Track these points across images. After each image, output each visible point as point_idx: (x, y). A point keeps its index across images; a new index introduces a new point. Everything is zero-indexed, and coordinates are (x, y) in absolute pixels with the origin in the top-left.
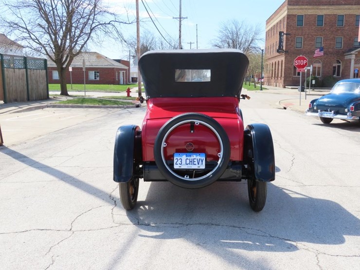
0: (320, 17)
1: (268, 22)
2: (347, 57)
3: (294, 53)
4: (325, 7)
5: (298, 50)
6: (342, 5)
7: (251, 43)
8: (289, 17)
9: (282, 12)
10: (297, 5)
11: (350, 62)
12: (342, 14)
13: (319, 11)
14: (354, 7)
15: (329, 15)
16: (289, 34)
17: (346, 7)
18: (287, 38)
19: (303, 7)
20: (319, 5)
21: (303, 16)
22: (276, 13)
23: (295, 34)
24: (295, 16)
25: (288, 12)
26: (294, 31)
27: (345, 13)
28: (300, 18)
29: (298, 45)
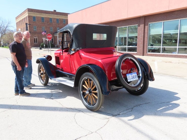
0: (43, 18)
1: (17, 18)
2: (55, 35)
3: (33, 33)
4: (44, 14)
5: (35, 32)
6: (51, 14)
7: (6, 28)
8: (29, 17)
9: (25, 14)
10: (32, 12)
11: (57, 37)
12: (51, 18)
13: (42, 15)
14: (56, 15)
15: (46, 18)
16: (30, 25)
17: (53, 15)
18: (29, 26)
19: (35, 13)
20: (41, 13)
21: (35, 17)
22: (21, 14)
23: (33, 25)
24: (32, 16)
25: (28, 14)
26: (32, 23)
27: (52, 17)
28: (34, 18)
29: (35, 30)
